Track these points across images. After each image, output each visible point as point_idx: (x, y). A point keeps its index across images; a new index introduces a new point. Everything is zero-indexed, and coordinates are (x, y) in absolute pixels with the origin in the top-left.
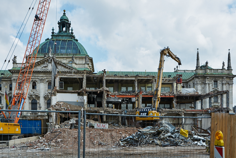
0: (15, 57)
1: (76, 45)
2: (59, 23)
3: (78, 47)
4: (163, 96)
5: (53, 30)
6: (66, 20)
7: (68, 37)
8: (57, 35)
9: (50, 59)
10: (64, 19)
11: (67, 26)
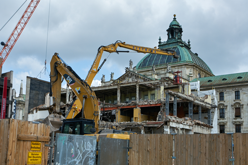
0: (104, 76)
1: (179, 52)
2: (167, 30)
3: (180, 53)
4: (147, 105)
5: (160, 39)
6: (175, 25)
7: (175, 44)
8: (163, 45)
9: (130, 73)
10: (173, 25)
11: (175, 32)
